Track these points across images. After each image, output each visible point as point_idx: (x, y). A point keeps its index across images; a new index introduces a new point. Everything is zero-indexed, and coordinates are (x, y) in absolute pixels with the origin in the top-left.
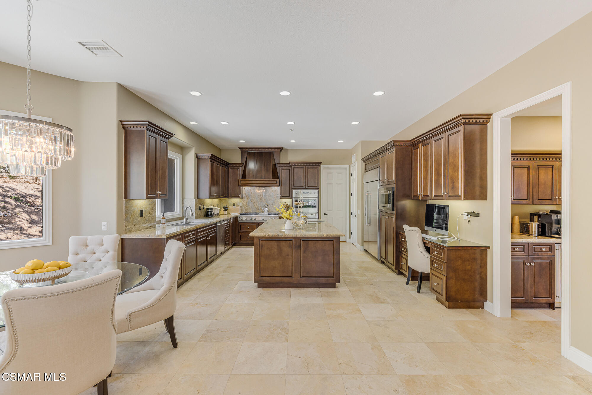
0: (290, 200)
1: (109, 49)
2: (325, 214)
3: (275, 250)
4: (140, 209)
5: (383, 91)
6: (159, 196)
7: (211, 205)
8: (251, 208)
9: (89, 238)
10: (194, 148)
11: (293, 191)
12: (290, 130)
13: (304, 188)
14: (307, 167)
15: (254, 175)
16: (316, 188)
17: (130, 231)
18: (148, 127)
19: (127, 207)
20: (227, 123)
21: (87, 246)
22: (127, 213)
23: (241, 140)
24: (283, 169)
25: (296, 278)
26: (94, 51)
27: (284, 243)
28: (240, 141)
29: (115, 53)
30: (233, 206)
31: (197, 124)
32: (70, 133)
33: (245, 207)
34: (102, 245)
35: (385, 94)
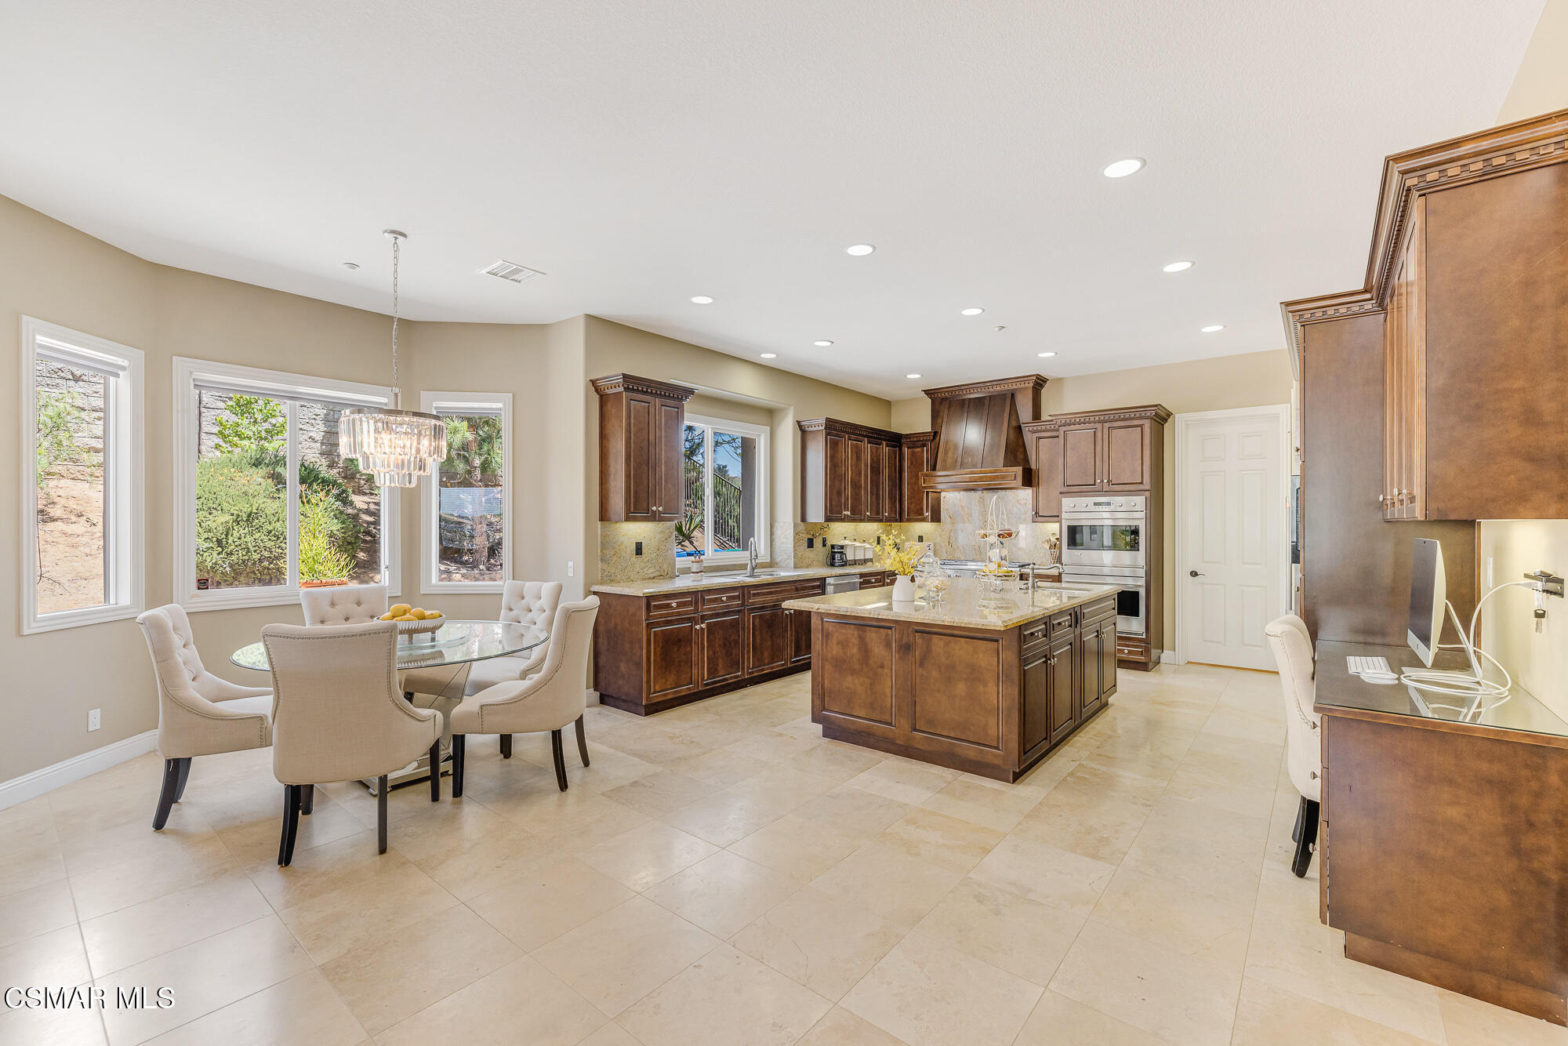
0: (1057, 525)
1: (522, 271)
2: (1194, 574)
3: (855, 650)
4: (634, 541)
5: (1137, 158)
6: (659, 516)
7: (845, 538)
8: (961, 548)
9: (528, 584)
10: (792, 408)
11: (1063, 499)
12: (997, 329)
13: (1100, 489)
14: (1107, 425)
15: (957, 460)
16: (1141, 487)
17: (612, 581)
18: (625, 386)
19: (604, 536)
20: (829, 344)
21: (523, 598)
22: (604, 546)
23: (909, 374)
24: (1040, 438)
25: (900, 729)
26: (513, 277)
27: (873, 634)
28: (908, 376)
29: (533, 272)
30: (919, 541)
31: (775, 356)
32: (438, 423)
33: (947, 544)
34: (540, 598)
35: (1146, 167)
